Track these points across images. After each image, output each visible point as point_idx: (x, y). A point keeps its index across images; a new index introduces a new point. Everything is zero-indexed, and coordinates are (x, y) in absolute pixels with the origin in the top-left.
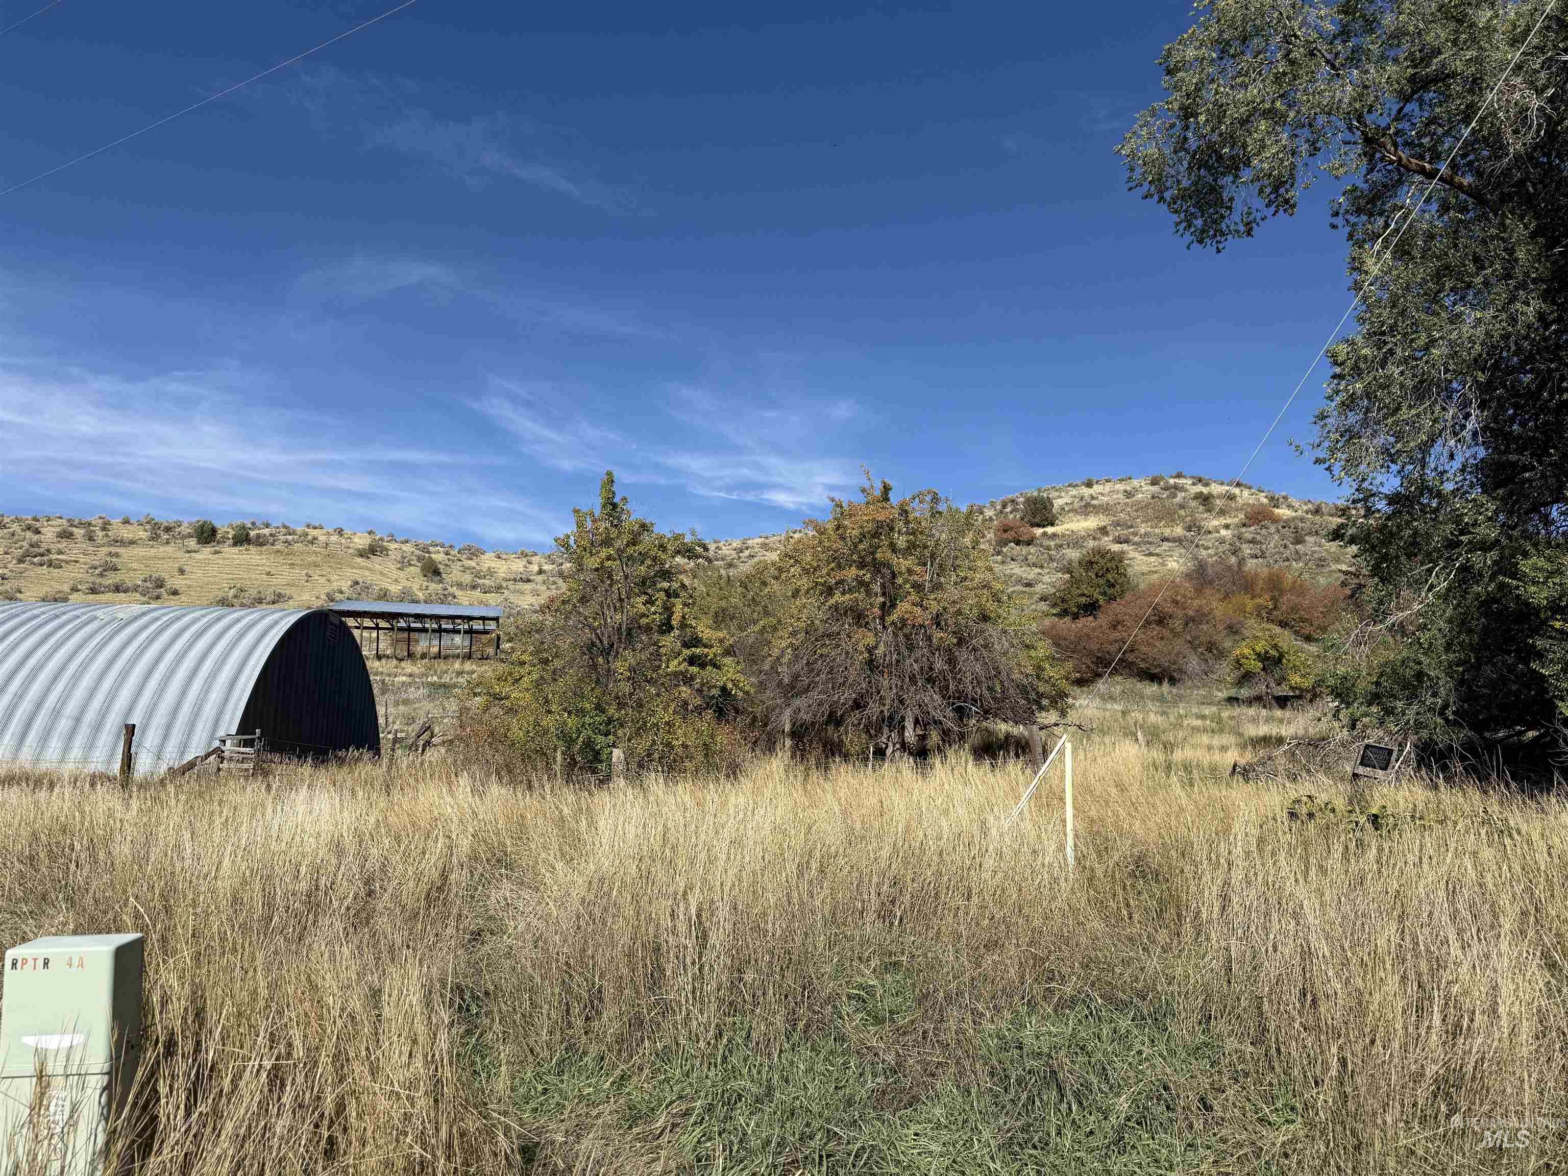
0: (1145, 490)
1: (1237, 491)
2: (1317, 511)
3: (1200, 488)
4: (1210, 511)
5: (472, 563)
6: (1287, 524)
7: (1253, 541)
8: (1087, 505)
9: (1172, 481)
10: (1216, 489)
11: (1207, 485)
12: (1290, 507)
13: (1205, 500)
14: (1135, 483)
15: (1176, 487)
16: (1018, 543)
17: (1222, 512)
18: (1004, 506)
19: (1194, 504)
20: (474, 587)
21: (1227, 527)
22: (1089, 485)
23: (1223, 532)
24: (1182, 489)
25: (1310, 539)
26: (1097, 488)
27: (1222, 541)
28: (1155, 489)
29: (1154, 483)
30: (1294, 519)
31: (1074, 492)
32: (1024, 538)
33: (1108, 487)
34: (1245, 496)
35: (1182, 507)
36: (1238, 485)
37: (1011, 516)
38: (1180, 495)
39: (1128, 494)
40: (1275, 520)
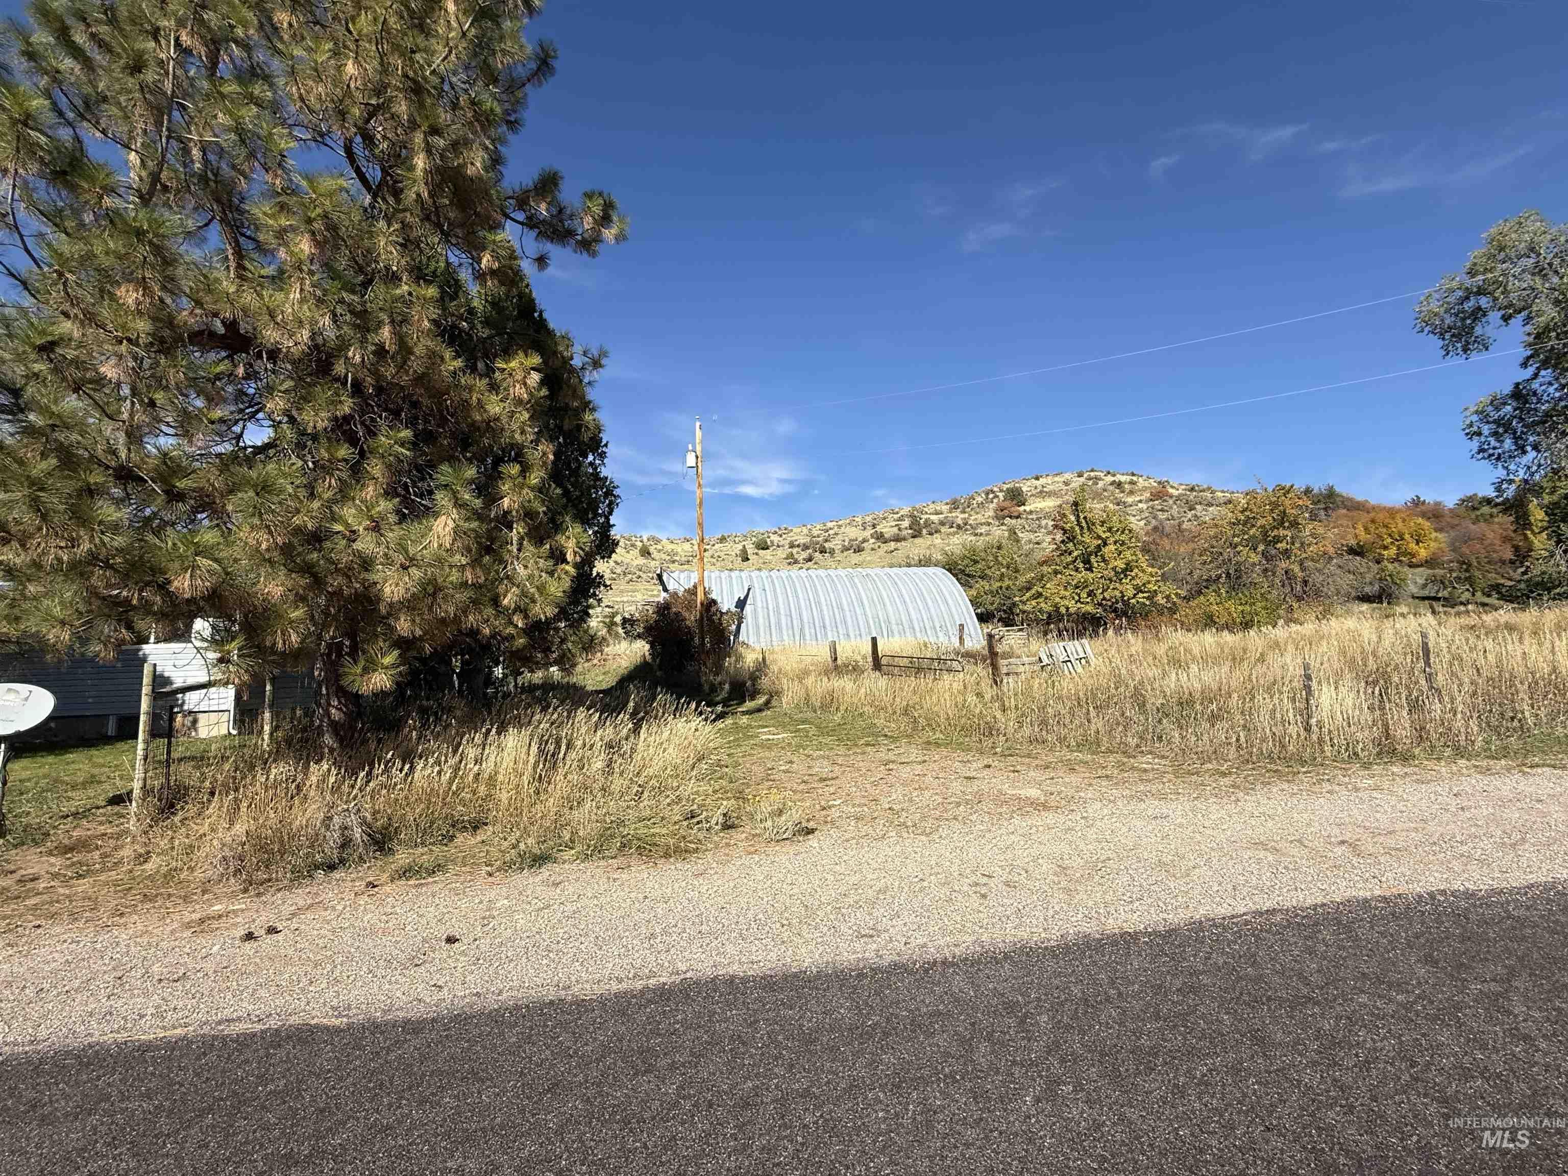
0: (1077, 482)
1: (1135, 478)
2: (1192, 489)
3: (1110, 479)
4: (1123, 492)
5: (659, 547)
6: (1178, 498)
7: (1162, 510)
8: (1041, 492)
9: (1092, 474)
10: (1123, 478)
11: (1114, 475)
12: (1172, 487)
13: (1119, 485)
14: (1067, 476)
15: (1097, 479)
16: (1011, 517)
17: (1131, 493)
18: (987, 494)
19: (1111, 488)
20: (674, 562)
21: (1140, 501)
22: (1037, 478)
23: (1140, 505)
24: (1100, 479)
25: (1198, 507)
26: (1042, 481)
27: (1141, 511)
28: (1082, 479)
29: (1080, 475)
30: (1180, 495)
31: (1029, 483)
32: (1016, 514)
33: (1049, 480)
34: (1141, 482)
35: (1105, 490)
36: (1133, 475)
37: (995, 501)
38: (1101, 484)
39: (1066, 483)
40: (1171, 497)
